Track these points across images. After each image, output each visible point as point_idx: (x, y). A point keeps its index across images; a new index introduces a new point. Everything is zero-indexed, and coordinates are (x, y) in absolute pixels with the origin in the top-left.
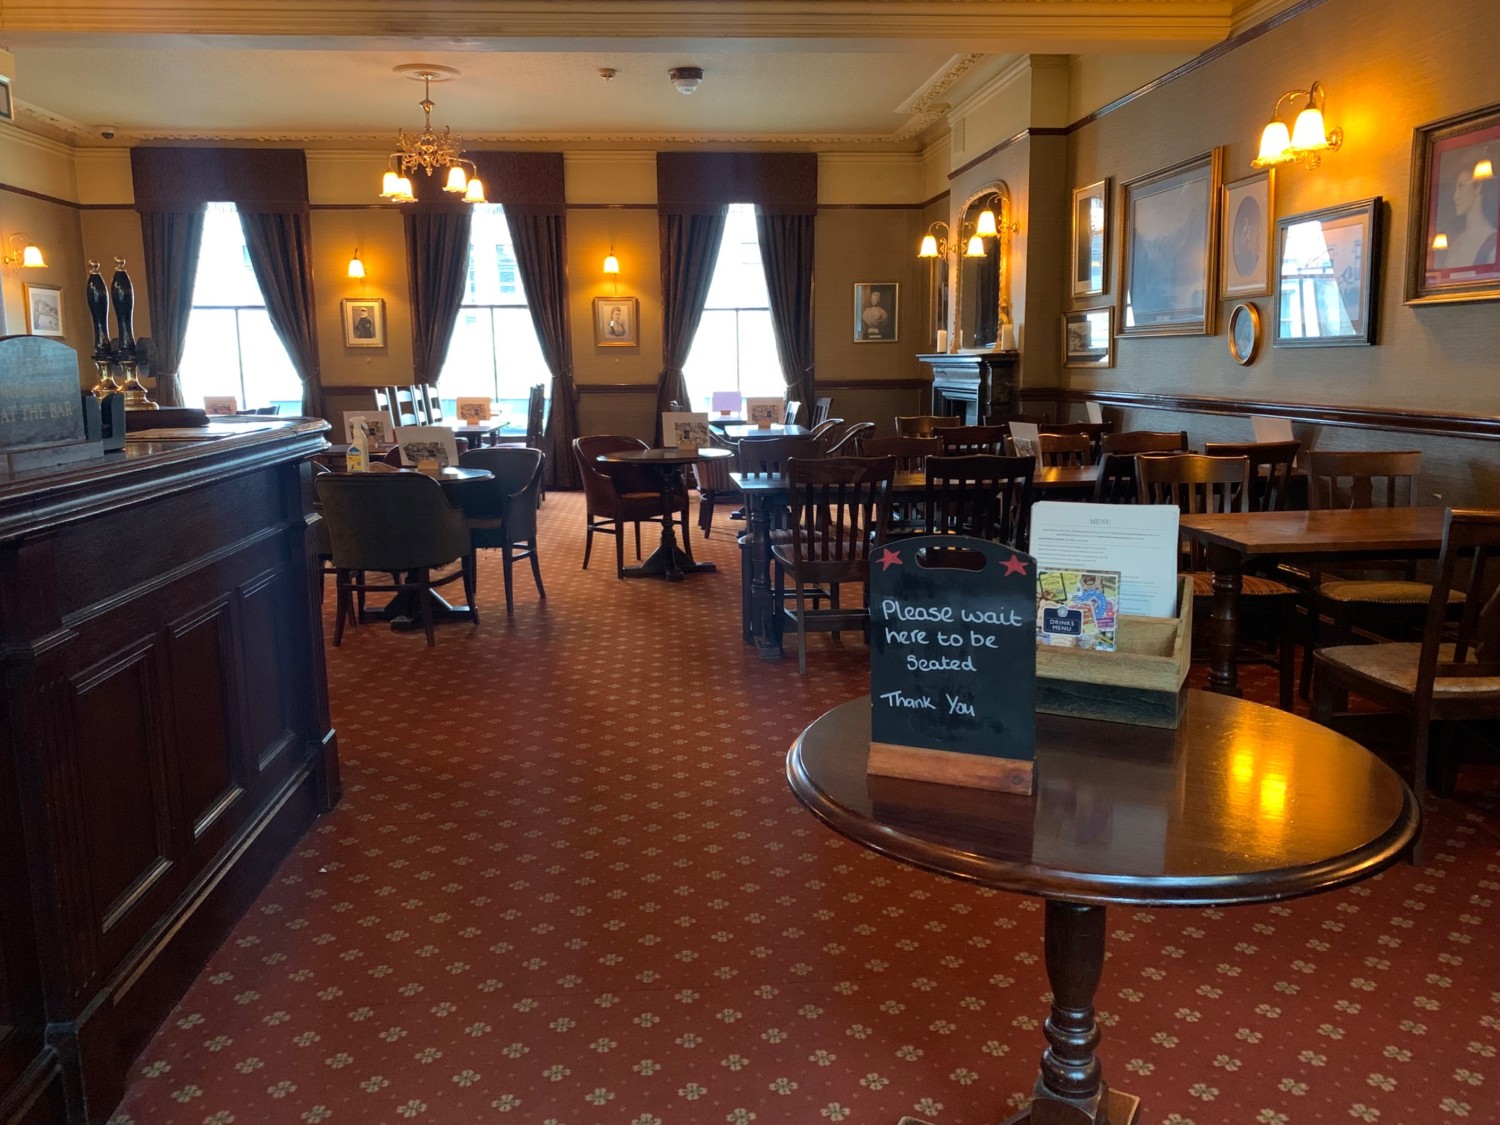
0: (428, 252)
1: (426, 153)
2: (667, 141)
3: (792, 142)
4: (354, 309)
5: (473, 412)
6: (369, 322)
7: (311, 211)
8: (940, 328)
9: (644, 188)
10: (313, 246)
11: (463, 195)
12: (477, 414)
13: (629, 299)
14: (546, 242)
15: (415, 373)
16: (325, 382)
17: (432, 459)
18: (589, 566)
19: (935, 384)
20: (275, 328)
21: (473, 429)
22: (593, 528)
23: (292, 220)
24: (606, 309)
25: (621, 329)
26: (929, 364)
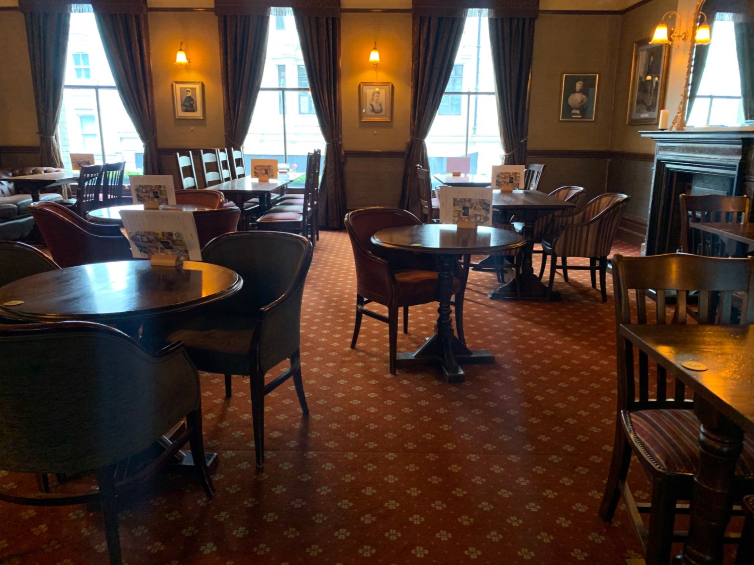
0: (236, 45)
4: (181, 89)
5: (264, 172)
6: (192, 100)
7: (149, 13)
10: (151, 41)
12: (267, 174)
13: (386, 84)
14: (325, 38)
15: (226, 139)
16: (160, 146)
20: (124, 104)
23: (134, 19)
24: (368, 91)
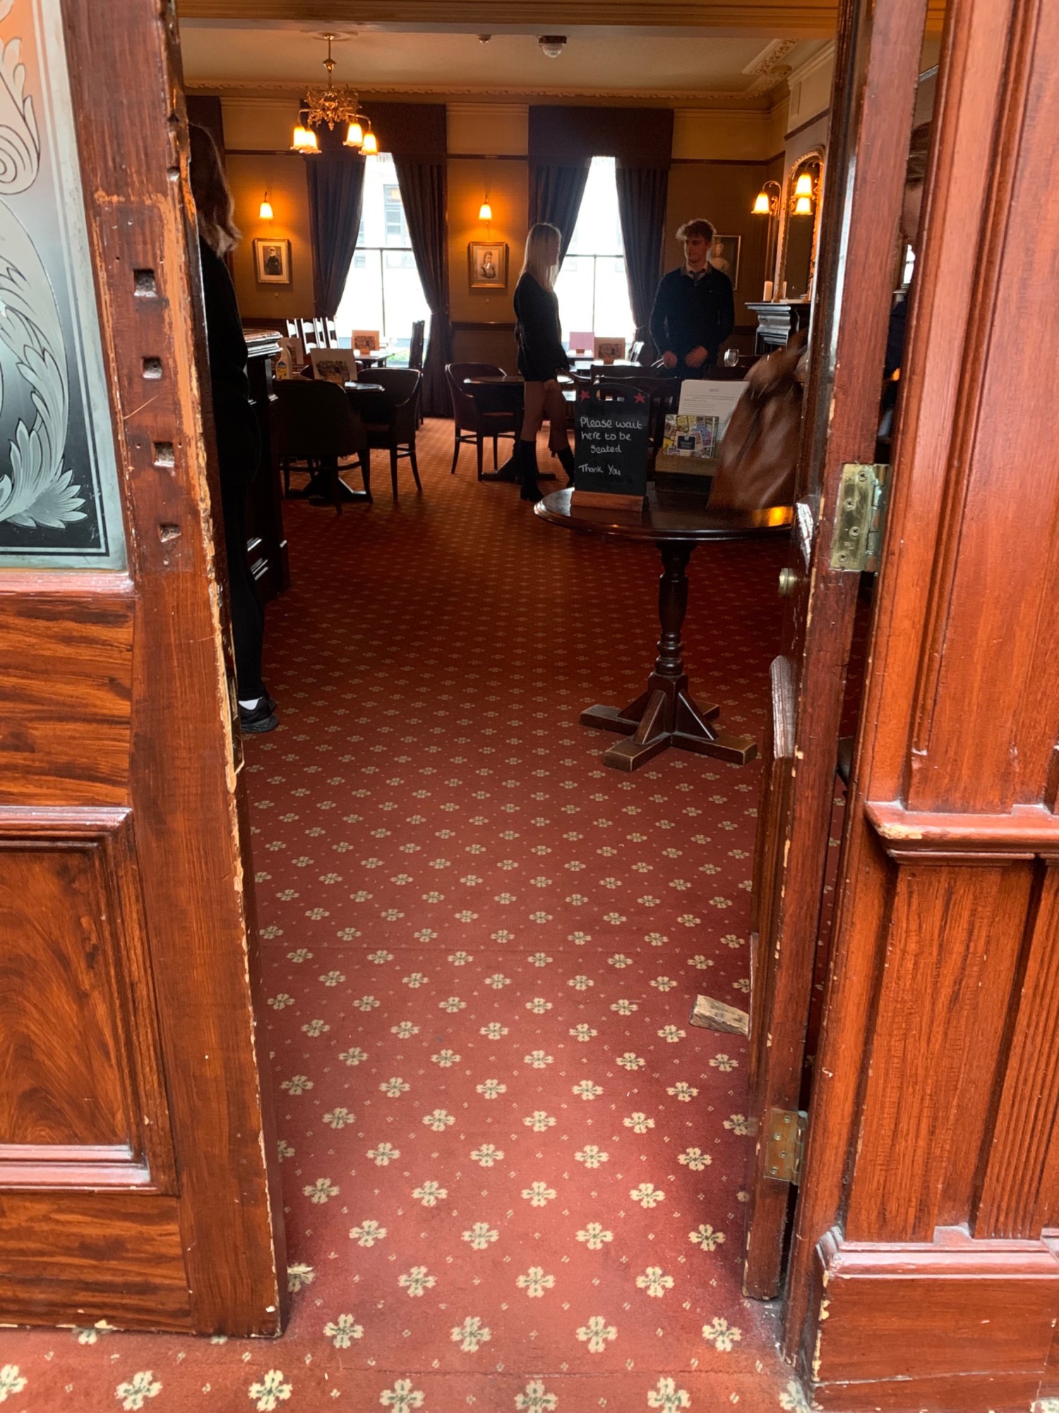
0: (327, 197)
1: (328, 109)
2: (539, 95)
3: (651, 98)
4: (265, 248)
5: (366, 343)
6: (277, 260)
8: (768, 280)
9: (516, 140)
11: (360, 149)
12: (369, 345)
13: (500, 244)
14: (429, 189)
15: (316, 308)
17: (338, 375)
18: (457, 471)
19: (758, 330)
21: (365, 357)
22: (459, 439)
25: (492, 272)
26: (754, 311)
